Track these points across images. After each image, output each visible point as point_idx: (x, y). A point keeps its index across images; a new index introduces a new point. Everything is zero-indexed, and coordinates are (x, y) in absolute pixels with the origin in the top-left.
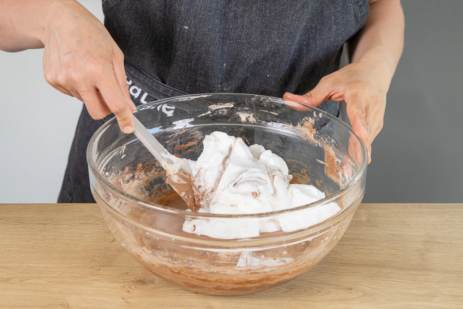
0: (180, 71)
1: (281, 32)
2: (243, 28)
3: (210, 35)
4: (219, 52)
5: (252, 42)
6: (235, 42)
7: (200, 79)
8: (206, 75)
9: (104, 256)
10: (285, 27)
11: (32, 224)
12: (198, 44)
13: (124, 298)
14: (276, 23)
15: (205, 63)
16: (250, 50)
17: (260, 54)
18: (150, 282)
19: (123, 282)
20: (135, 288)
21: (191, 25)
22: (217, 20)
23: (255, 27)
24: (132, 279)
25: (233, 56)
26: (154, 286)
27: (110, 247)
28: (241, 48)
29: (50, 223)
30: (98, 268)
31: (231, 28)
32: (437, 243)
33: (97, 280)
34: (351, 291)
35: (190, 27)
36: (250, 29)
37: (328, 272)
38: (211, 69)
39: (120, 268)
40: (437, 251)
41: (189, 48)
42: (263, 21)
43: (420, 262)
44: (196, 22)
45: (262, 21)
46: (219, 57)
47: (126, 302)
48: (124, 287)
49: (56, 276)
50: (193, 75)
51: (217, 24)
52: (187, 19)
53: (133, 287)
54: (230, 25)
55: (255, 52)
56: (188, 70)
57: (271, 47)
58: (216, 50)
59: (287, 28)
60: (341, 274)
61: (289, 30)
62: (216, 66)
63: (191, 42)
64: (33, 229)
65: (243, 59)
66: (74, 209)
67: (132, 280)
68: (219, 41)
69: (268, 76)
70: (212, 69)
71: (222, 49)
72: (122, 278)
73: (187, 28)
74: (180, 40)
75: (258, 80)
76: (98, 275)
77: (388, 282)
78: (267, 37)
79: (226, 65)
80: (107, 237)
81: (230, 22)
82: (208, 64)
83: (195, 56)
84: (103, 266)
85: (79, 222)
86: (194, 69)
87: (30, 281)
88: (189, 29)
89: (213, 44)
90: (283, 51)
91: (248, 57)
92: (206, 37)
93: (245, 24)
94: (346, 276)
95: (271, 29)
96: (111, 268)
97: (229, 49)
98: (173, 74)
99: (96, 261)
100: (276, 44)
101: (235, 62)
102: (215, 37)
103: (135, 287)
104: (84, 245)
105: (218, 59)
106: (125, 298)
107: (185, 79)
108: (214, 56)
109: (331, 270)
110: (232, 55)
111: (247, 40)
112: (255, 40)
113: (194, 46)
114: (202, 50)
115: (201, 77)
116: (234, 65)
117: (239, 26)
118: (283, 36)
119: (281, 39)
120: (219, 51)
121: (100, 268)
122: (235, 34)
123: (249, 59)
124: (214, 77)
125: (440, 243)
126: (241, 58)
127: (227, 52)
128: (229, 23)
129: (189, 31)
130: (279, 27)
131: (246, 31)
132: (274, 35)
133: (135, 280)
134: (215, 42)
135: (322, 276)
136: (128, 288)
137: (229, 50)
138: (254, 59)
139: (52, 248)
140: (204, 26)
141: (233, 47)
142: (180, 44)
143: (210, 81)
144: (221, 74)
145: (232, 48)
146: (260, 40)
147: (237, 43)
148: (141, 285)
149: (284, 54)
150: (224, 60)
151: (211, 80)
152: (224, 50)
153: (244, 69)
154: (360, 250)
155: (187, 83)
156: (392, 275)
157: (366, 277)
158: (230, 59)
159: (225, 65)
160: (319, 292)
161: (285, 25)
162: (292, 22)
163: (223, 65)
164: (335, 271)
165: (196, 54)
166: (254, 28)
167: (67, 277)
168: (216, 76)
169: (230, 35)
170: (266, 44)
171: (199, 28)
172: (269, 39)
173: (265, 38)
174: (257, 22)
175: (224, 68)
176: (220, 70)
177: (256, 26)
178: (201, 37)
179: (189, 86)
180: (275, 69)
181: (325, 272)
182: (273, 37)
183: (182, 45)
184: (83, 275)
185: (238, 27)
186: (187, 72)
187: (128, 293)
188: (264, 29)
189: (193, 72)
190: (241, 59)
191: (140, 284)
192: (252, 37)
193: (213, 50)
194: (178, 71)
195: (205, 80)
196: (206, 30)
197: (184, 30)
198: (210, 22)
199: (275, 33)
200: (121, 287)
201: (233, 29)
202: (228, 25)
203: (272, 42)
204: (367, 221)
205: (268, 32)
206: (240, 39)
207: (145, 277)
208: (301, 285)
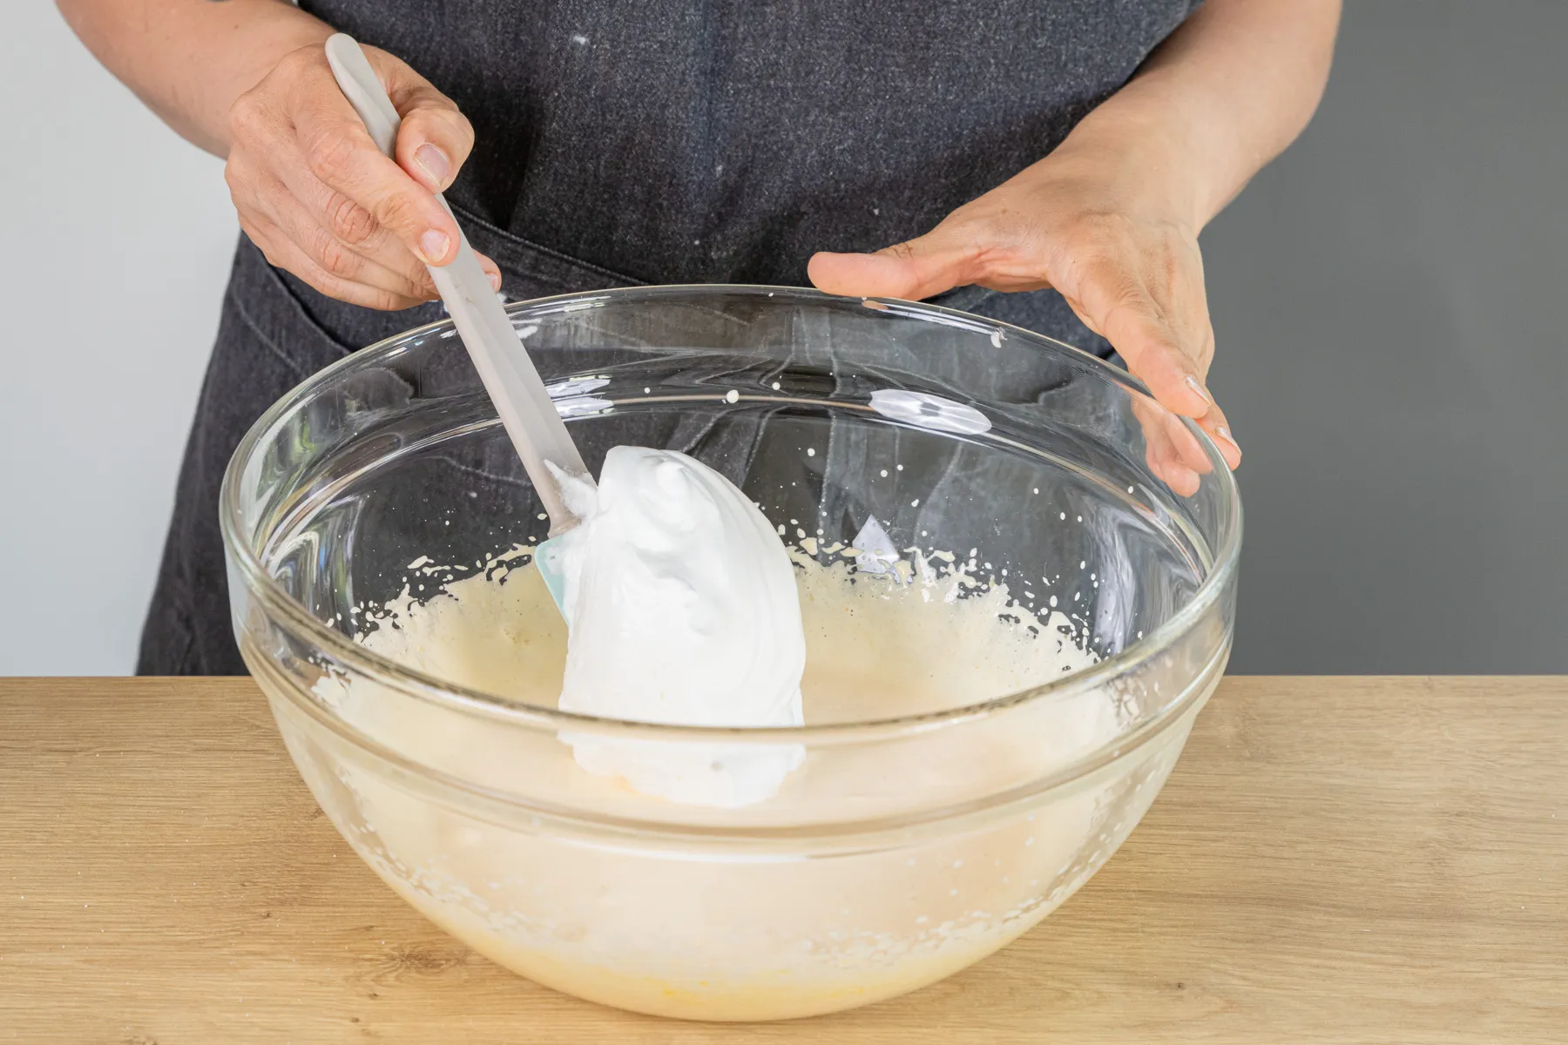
0: (558, 190)
1: (920, 56)
2: (785, 39)
3: (666, 64)
4: (701, 125)
5: (815, 87)
6: (755, 87)
7: (630, 216)
8: (649, 201)
9: (287, 866)
10: (936, 37)
11: (26, 749)
12: (621, 96)
13: (357, 1020)
14: (902, 25)
15: (646, 161)
16: (807, 115)
17: (842, 130)
18: (452, 963)
19: (355, 960)
20: (397, 983)
21: (599, 29)
22: (692, 10)
23: (828, 36)
24: (387, 950)
25: (749, 135)
26: (465, 976)
27: (307, 836)
28: (777, 109)
29: (89, 749)
30: (263, 911)
31: (740, 36)
32: (1491, 817)
33: (261, 954)
34: (1180, 993)
35: (594, 36)
36: (809, 42)
37: (1097, 924)
38: (668, 180)
39: (342, 909)
40: (1490, 848)
41: (588, 112)
42: (855, 14)
43: (1428, 888)
44: (617, 20)
45: (852, 12)
46: (697, 143)
47: (367, 1033)
48: (358, 978)
49: (112, 940)
50: (604, 201)
51: (694, 26)
52: (585, 11)
53: (391, 978)
54: (737, 25)
55: (825, 124)
56: (585, 184)
57: (883, 108)
58: (687, 117)
59: (942, 42)
60: (1143, 932)
61: (949, 50)
62: (688, 173)
63: (596, 90)
64: (27, 769)
65: (781, 149)
66: (177, 698)
67: (386, 955)
68: (698, 84)
69: (876, 212)
70: (671, 182)
71: (710, 113)
72: (351, 945)
73: (582, 40)
74: (557, 83)
75: (841, 227)
76: (265, 934)
77: (1315, 961)
78: (871, 73)
79: (724, 170)
80: (296, 798)
81: (739, 17)
82: (657, 164)
83: (611, 139)
84: (282, 903)
85: (195, 744)
86: (608, 181)
87: (16, 958)
88: (592, 43)
89: (677, 98)
90: (929, 125)
91: (799, 139)
92: (652, 72)
93: (791, 22)
94: (1162, 938)
95: (885, 45)
96: (308, 909)
97: (732, 111)
98: (531, 197)
99: (255, 884)
100: (899, 98)
101: (754, 157)
102: (683, 73)
103: (398, 978)
104: (212, 828)
105: (694, 150)
106: (360, 1018)
107: (571, 219)
108: (682, 139)
109: (1106, 917)
110: (744, 136)
111: (798, 81)
112: (828, 83)
113: (608, 106)
114: (635, 118)
115: (633, 211)
116: (750, 169)
117: (771, 31)
118: (927, 70)
119: (921, 82)
120: (700, 119)
121: (271, 909)
122: (756, 59)
123: (804, 146)
124: (677, 213)
125: (1501, 818)
126: (776, 143)
127: (727, 121)
128: (735, 18)
129: (590, 50)
130: (912, 39)
131: (794, 48)
132: (898, 66)
133: (396, 954)
134: (686, 90)
135: (1075, 939)
136: (372, 983)
137: (733, 114)
138: (818, 145)
139: (96, 838)
140: (643, 31)
141: (747, 106)
142: (559, 97)
143: (663, 224)
144: (704, 202)
145: (745, 110)
146: (847, 83)
147: (763, 91)
148: (418, 972)
149: (932, 135)
150: (717, 152)
151: (667, 222)
152: (717, 116)
153: (784, 182)
154: (1213, 844)
155: (581, 234)
156: (1330, 935)
157: (1233, 940)
158: (737, 147)
159: (720, 168)
160: (1065, 995)
161: (934, 32)
162: (961, 21)
163: (715, 171)
164: (1122, 921)
165: (615, 131)
166: (823, 38)
167: (153, 943)
168: (685, 209)
169: (738, 63)
170: (869, 96)
171: (625, 42)
172: (879, 80)
173: (865, 76)
174: (836, 18)
175: (718, 180)
176: (701, 188)
177: (833, 29)
178: (634, 73)
179: (585, 242)
180: (902, 193)
181: (1085, 923)
182: (893, 72)
183: (563, 101)
184: (211, 936)
185: (767, 35)
186: (582, 192)
187: (372, 1002)
188: (861, 42)
189: (605, 191)
190: (775, 148)
191: (417, 968)
192: (817, 68)
193: (678, 119)
194: (550, 190)
195: (646, 220)
196: (651, 46)
197: (572, 48)
198: (667, 19)
199: (901, 60)
200: (346, 979)
201: (750, 39)
202: (732, 25)
203: (886, 91)
204: (1240, 742)
205: (875, 54)
206: (773, 75)
207: (432, 943)
208: (997, 973)
